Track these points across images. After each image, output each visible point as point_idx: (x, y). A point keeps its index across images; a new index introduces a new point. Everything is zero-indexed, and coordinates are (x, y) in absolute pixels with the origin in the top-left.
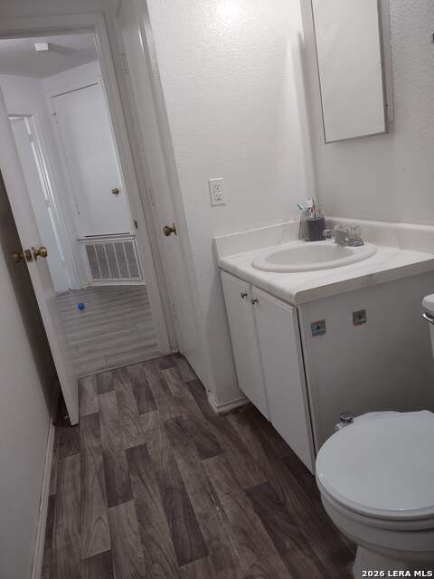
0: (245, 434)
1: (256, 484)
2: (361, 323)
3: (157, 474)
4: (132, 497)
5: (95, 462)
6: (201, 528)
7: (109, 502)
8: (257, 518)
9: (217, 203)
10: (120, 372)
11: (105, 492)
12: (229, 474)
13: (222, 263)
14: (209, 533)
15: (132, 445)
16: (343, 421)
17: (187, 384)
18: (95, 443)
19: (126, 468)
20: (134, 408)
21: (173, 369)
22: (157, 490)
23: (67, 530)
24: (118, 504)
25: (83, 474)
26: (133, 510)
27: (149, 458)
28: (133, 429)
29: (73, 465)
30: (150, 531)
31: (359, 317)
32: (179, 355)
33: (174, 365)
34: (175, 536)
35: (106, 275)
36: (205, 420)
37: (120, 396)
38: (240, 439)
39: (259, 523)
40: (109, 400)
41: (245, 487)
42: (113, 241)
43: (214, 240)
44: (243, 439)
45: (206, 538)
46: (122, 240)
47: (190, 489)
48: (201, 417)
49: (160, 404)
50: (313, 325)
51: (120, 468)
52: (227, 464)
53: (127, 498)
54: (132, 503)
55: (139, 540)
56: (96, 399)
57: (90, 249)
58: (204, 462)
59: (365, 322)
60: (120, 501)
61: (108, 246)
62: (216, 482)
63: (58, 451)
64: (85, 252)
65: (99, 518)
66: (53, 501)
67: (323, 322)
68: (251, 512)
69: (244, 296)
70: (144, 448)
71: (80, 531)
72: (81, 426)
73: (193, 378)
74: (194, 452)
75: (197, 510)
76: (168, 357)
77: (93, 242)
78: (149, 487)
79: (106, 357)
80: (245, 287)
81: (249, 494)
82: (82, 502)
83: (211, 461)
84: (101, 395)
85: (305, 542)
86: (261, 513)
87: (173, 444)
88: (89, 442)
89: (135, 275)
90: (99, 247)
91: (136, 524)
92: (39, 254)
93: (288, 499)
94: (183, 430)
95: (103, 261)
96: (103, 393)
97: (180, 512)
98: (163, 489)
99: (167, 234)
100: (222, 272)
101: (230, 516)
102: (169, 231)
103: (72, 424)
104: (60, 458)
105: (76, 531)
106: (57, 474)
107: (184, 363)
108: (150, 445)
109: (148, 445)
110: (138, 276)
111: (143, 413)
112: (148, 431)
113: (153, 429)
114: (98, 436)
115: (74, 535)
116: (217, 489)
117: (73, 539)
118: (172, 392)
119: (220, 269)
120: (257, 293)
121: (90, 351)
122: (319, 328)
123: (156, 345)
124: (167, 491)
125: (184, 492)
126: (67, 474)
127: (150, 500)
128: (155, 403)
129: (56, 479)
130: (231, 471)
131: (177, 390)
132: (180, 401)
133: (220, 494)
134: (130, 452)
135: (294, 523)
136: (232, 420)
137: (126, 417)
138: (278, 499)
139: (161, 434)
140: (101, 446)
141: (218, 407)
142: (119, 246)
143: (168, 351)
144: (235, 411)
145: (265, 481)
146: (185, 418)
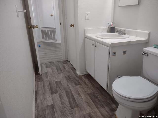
0: (87, 81)
1: (90, 92)
2: (125, 54)
3: (64, 88)
4: (58, 93)
5: (47, 84)
6: (76, 101)
7: (51, 93)
8: (91, 100)
9: (87, 19)
10: (52, 63)
11: (50, 91)
12: (83, 90)
13: (87, 36)
14: (78, 102)
15: (57, 81)
16: (118, 77)
17: (71, 68)
18: (47, 80)
19: (56, 86)
20: (57, 72)
21: (66, 64)
22: (64, 91)
23: (41, 99)
24: (54, 94)
25: (44, 86)
26: (58, 96)
27: (62, 84)
28: (57, 77)
29: (41, 84)
30: (63, 101)
31: (125, 52)
32: (68, 61)
33: (67, 63)
34: (70, 102)
35: (46, 39)
36: (76, 77)
37: (52, 69)
38: (85, 82)
39: (91, 101)
40: (50, 70)
41: (87, 93)
42: (49, 29)
43: (85, 29)
44: (86, 82)
45: (78, 103)
46: (52, 30)
47: (73, 92)
48: (75, 76)
49: (63, 72)
50: (113, 53)
51: (54, 86)
52: (82, 87)
53: (56, 92)
54: (58, 94)
55: (60, 102)
56: (46, 69)
57: (42, 31)
58: (76, 86)
59: (126, 54)
60: (55, 93)
61: (48, 31)
62: (80, 91)
63: (36, 80)
64: (41, 31)
65: (49, 97)
66: (36, 92)
67: (116, 52)
68: (89, 98)
69: (93, 45)
70: (60, 82)
71: (44, 99)
72: (42, 75)
73: (72, 67)
74: (73, 84)
75: (75, 97)
76: (65, 61)
77: (44, 29)
78: (62, 91)
79: (48, 59)
80: (93, 42)
81: (88, 94)
82: (44, 93)
83: (78, 86)
84: (47, 68)
85: (103, 106)
86: (92, 99)
87: (68, 81)
88: (45, 79)
89: (54, 39)
90: (45, 31)
91: (59, 99)
92: (36, 27)
93: (98, 96)
94: (71, 79)
95: (46, 35)
96: (48, 68)
97: (71, 97)
98: (66, 91)
99: (71, 27)
100: (86, 38)
101: (84, 99)
102: (72, 26)
103: (40, 74)
104: (37, 82)
105: (43, 99)
106: (37, 86)
107: (69, 63)
108: (62, 81)
109: (61, 81)
110: (55, 40)
111: (59, 74)
112: (61, 78)
113: (62, 78)
114: (47, 78)
115: (43, 100)
116: (80, 93)
117: (43, 101)
118: (67, 69)
119: (85, 37)
120: (97, 44)
121: (43, 57)
122: (114, 54)
123: (62, 58)
124: (67, 92)
125: (71, 93)
126: (40, 86)
127: (62, 93)
128: (62, 72)
129: (36, 87)
130: (83, 89)
131: (68, 69)
132: (69, 72)
133: (81, 94)
134: (57, 82)
135: (100, 102)
136: (83, 78)
137: (55, 74)
138: (96, 96)
139: (64, 79)
140: (48, 80)
141: (79, 74)
142: (51, 31)
143: (65, 60)
144: (84, 75)
145: (92, 92)
146: (70, 76)
